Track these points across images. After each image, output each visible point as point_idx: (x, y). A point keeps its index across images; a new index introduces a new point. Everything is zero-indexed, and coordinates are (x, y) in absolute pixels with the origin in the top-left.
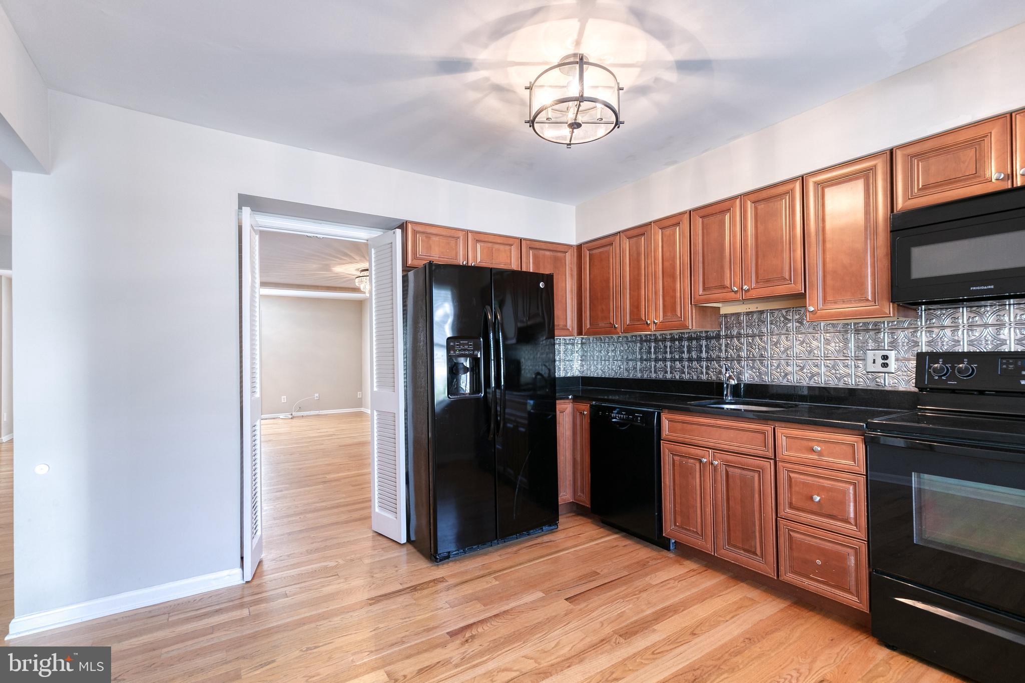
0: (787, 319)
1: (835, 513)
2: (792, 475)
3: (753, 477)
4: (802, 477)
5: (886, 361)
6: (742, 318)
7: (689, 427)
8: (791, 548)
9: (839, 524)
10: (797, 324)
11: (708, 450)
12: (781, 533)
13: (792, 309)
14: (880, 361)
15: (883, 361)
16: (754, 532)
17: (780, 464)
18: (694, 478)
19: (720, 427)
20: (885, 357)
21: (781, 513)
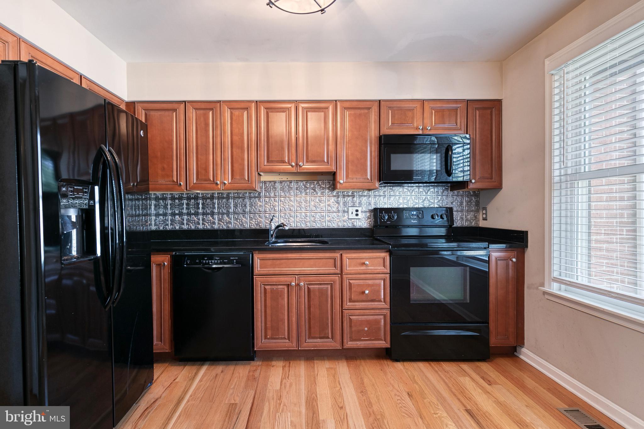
0: (306, 187)
1: (375, 298)
2: (351, 281)
3: (328, 288)
4: (357, 281)
5: (357, 213)
6: (277, 184)
7: (278, 262)
8: (351, 326)
9: (376, 303)
10: (313, 191)
11: (295, 276)
12: (345, 319)
13: (309, 181)
14: (355, 213)
15: (356, 213)
16: (328, 324)
17: (344, 276)
18: (283, 299)
19: (303, 259)
20: (357, 211)
21: (345, 307)
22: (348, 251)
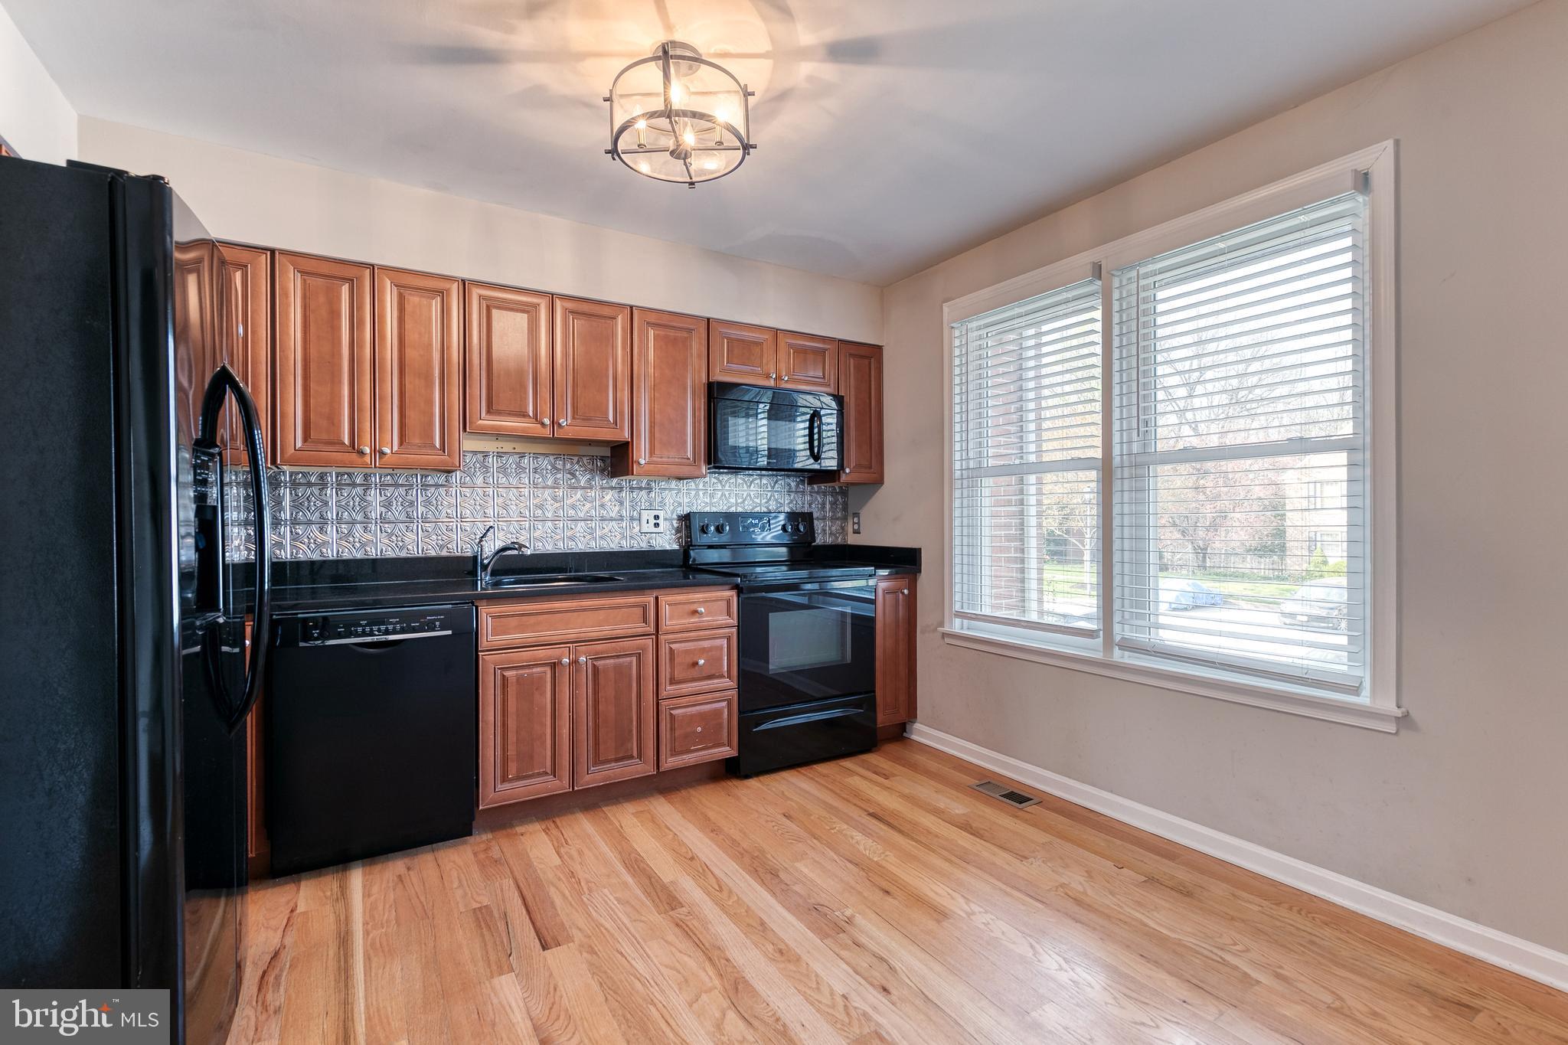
0: (556, 468)
1: (713, 672)
2: (673, 646)
3: (631, 662)
4: (683, 645)
5: (657, 521)
6: (490, 460)
7: (532, 619)
8: (672, 729)
9: (716, 681)
10: (569, 476)
11: (568, 645)
12: (662, 716)
13: (562, 456)
14: (653, 521)
15: (655, 521)
16: (631, 731)
17: (662, 638)
18: (543, 693)
19: (585, 610)
20: (657, 517)
21: (663, 694)
22: (668, 591)
